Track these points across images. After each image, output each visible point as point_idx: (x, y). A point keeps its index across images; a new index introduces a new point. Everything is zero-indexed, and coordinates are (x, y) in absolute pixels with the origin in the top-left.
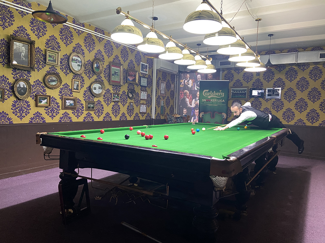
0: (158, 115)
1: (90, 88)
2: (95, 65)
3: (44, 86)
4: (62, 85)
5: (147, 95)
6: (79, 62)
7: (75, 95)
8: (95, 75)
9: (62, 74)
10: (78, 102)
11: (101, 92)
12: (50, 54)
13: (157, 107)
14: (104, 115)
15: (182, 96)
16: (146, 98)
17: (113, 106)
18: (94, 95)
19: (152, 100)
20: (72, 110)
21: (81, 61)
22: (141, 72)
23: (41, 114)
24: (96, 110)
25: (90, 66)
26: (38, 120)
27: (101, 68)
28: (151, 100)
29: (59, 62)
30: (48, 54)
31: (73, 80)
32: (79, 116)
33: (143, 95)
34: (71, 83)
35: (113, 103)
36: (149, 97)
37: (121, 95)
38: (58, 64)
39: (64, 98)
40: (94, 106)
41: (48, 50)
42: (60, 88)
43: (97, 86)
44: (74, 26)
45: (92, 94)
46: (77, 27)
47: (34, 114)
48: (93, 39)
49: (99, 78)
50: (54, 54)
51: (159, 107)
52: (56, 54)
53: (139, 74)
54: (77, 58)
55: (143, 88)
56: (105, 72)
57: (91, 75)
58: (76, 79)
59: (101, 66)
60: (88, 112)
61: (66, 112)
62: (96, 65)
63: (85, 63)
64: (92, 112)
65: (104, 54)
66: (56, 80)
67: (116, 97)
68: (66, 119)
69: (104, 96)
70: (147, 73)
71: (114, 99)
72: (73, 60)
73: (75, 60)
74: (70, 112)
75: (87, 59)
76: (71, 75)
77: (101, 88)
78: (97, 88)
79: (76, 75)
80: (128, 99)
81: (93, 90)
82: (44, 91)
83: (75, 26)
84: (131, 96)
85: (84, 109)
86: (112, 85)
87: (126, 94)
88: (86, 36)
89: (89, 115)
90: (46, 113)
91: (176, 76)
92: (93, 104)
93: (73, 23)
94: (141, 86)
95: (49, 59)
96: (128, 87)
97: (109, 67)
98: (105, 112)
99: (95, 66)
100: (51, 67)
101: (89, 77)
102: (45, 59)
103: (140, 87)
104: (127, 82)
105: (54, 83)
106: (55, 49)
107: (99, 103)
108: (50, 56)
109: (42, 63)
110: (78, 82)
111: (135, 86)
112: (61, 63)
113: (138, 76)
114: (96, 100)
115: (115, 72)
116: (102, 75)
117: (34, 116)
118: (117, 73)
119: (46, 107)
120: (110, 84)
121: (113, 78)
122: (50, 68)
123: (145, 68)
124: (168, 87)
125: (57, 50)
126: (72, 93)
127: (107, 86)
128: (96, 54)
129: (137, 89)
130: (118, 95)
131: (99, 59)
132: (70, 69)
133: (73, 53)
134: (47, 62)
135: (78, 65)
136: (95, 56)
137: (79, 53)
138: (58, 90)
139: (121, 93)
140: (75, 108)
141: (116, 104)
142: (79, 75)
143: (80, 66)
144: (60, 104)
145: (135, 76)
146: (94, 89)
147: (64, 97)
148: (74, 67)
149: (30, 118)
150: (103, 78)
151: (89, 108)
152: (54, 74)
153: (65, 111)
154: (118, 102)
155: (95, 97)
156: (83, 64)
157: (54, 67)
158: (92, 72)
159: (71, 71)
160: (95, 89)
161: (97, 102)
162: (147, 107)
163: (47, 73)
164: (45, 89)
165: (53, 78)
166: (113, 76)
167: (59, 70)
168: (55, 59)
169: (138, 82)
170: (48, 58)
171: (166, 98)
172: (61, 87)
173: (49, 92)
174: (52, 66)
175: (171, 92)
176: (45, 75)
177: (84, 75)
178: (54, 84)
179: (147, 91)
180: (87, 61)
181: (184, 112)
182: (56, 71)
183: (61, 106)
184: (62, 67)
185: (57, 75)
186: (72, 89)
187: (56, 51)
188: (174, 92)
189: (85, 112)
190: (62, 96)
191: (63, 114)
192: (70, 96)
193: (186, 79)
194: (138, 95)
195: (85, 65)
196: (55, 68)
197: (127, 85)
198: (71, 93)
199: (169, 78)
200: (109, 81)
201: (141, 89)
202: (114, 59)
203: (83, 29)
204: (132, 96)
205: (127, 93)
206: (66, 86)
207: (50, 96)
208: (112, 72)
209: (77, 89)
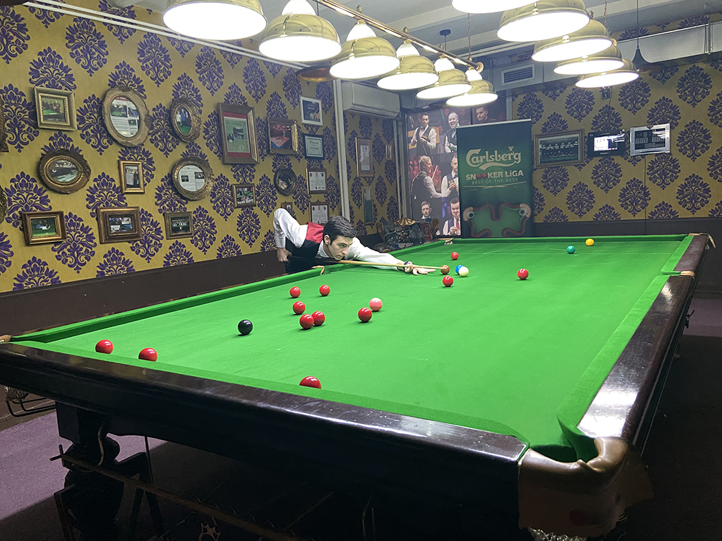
0: (360, 226)
1: (170, 181)
2: (178, 118)
3: (40, 189)
4: (92, 178)
5: (327, 180)
6: (131, 114)
7: (132, 201)
8: (180, 144)
9: (88, 152)
10: (143, 219)
11: (203, 184)
12: (49, 101)
13: (355, 208)
14: (218, 244)
15: (415, 172)
16: (325, 187)
17: (241, 217)
18: (184, 197)
19: (340, 191)
20: (129, 242)
21: (137, 110)
22: (304, 121)
23: (45, 264)
24: (196, 233)
25: (163, 122)
26: (37, 279)
27: (194, 124)
28: (338, 191)
29: (75, 117)
30: (40, 99)
31: (122, 162)
32: (150, 255)
33: (317, 181)
34: (117, 172)
35: (239, 212)
36: (333, 183)
37: (259, 187)
38: (71, 125)
39: (103, 213)
40: (188, 223)
41: (39, 91)
42: (87, 187)
43: (190, 170)
44: (105, 17)
45: (178, 193)
46: (114, 20)
47: (24, 266)
48: (164, 49)
49: (194, 150)
50: (57, 98)
51: (359, 205)
52: (63, 100)
53: (298, 127)
54: (125, 103)
55: (315, 164)
56: (206, 132)
57: (170, 145)
58: (129, 159)
59: (194, 118)
60: (174, 241)
61: (113, 249)
62: (179, 116)
63: (148, 115)
64: (185, 241)
65: (197, 84)
66: (73, 169)
67: (246, 195)
68: (115, 267)
69: (213, 195)
70: (321, 124)
71: (239, 199)
72: (113, 109)
73: (120, 110)
74: (124, 247)
75: (152, 103)
76: (114, 152)
77: (202, 175)
78: (192, 177)
79: (128, 150)
80: (278, 195)
81: (182, 184)
82: (45, 200)
83: (109, 18)
84: (284, 186)
85: (164, 234)
86: (232, 164)
87: (272, 182)
88: (143, 40)
89: (177, 248)
90: (58, 258)
91: (394, 122)
92: (186, 217)
93: (102, 11)
94: (307, 158)
95: (46, 112)
96: (275, 166)
97: (217, 118)
98: (219, 237)
99: (179, 120)
100: (55, 134)
101: (166, 151)
102: (34, 115)
103: (306, 162)
104: (268, 151)
105: (68, 178)
106: (60, 84)
107: (201, 215)
108: (46, 106)
109: (27, 126)
111: (293, 161)
112: (81, 120)
113: (296, 134)
114: (191, 207)
115: (235, 129)
116: (201, 142)
117: (25, 270)
118: (241, 131)
119: (56, 244)
120: (225, 164)
121: (232, 146)
122: (51, 139)
123: (313, 112)
124: (378, 152)
125: (64, 88)
126: (125, 198)
127: (217, 168)
128: (177, 87)
129: (299, 168)
130: (249, 189)
131: (185, 101)
132: (109, 135)
133: (109, 92)
134: (41, 124)
135: (130, 122)
136: (175, 94)
137: (129, 89)
138: (83, 193)
139: (256, 182)
140: (138, 236)
141: (248, 212)
142: (135, 147)
143: (134, 123)
144: (95, 231)
145: (289, 134)
146: (183, 181)
147: (102, 210)
148: (118, 127)
149: (15, 278)
150: (205, 150)
151: (176, 230)
152: (65, 152)
153: (109, 246)
154: (251, 206)
155: (188, 200)
156: (143, 118)
157: (64, 133)
158: (171, 137)
159: (112, 140)
160: (185, 179)
161: (195, 212)
162: (330, 209)
163: (44, 153)
164: (47, 196)
165: (63, 164)
166: (231, 141)
167: (77, 142)
168: (62, 112)
169: (299, 148)
170: (42, 113)
171: (375, 181)
172: (91, 184)
173: (57, 203)
174: (57, 133)
175: (386, 164)
176: (41, 159)
177: (149, 147)
178: (68, 180)
179: (325, 170)
180: (154, 109)
181: (424, 212)
182: (71, 143)
183: (96, 235)
184: (84, 133)
185: (75, 154)
186: (121, 186)
187: (63, 91)
188: (395, 164)
189: (167, 244)
190: (95, 207)
191: (105, 256)
192: (120, 206)
193: (420, 126)
194: (302, 182)
195: (150, 120)
196: (65, 135)
197: (269, 160)
198: (121, 198)
199: (377, 129)
200: (222, 153)
201: (309, 167)
202: (228, 96)
203: (132, 23)
204: (288, 188)
205: (272, 179)
206: (104, 180)
207: (61, 214)
208: (228, 131)
209: (136, 185)
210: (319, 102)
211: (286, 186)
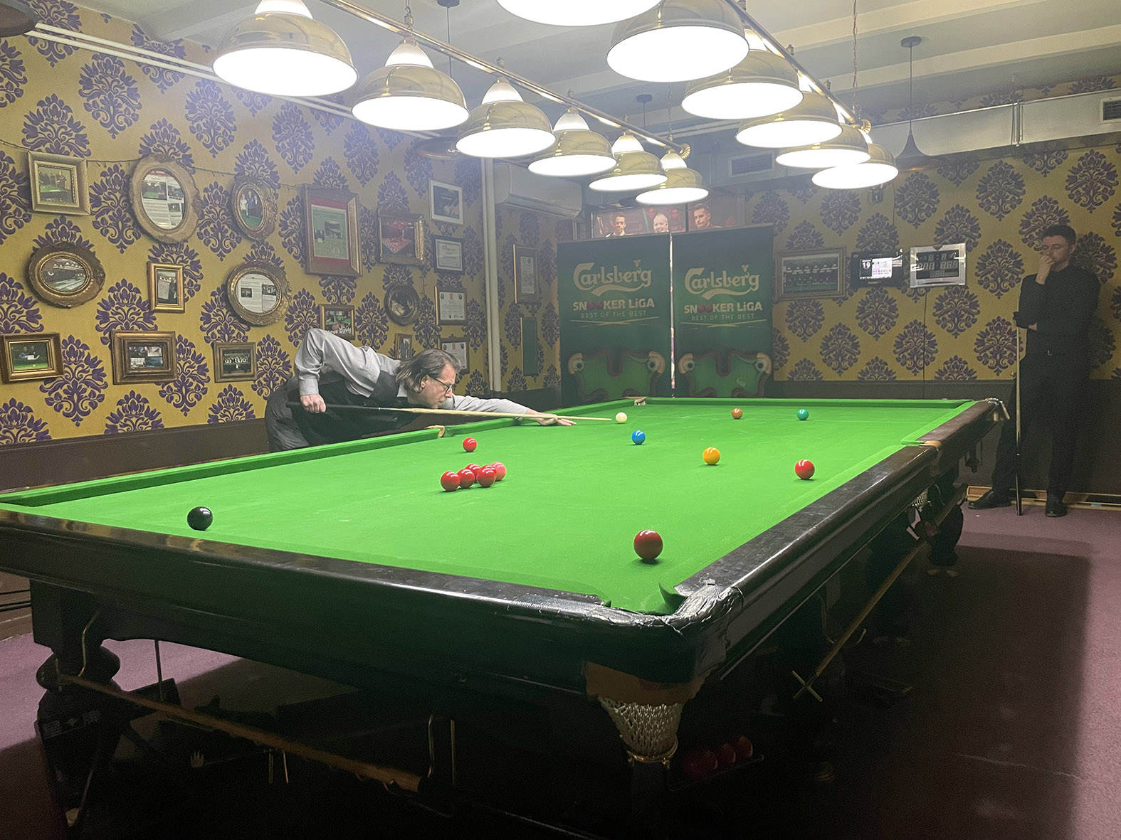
0: (517, 376)
1: (225, 296)
2: (243, 205)
3: (28, 300)
4: (106, 287)
5: (467, 305)
6: (173, 195)
7: (164, 323)
8: (243, 241)
9: (103, 249)
10: (181, 350)
11: (274, 304)
12: (49, 172)
13: (510, 348)
16: (463, 314)
18: (246, 320)
19: (486, 323)
20: (157, 384)
21: (181, 189)
22: (434, 217)
23: (29, 410)
24: (261, 375)
25: (218, 209)
26: (15, 431)
27: (267, 212)
28: (484, 322)
29: (88, 197)
30: (36, 170)
31: (153, 265)
32: (188, 403)
33: (451, 307)
34: (145, 278)
36: (476, 311)
37: (361, 311)
38: (82, 207)
39: (120, 338)
40: (249, 360)
41: (35, 158)
42: (98, 299)
43: (255, 282)
45: (235, 315)
46: (153, 58)
48: (227, 103)
49: (263, 252)
50: (61, 168)
51: (516, 345)
52: (71, 170)
53: (425, 225)
54: (163, 179)
55: (449, 280)
56: (284, 225)
57: (228, 242)
58: (165, 261)
59: (267, 204)
60: (226, 385)
61: (133, 393)
62: (244, 202)
63: (197, 196)
64: (244, 387)
65: (273, 156)
66: (79, 271)
67: (340, 322)
68: (134, 420)
69: (290, 320)
72: (145, 189)
73: (155, 189)
74: (149, 391)
75: (203, 181)
76: (142, 248)
77: (273, 290)
79: (164, 247)
80: (390, 323)
81: (240, 299)
82: (34, 316)
83: (145, 57)
84: (399, 312)
85: (211, 374)
86: (320, 275)
87: (381, 305)
88: (195, 89)
89: (231, 397)
90: (49, 402)
91: (574, 225)
92: (246, 351)
93: (136, 45)
94: (437, 271)
95: (44, 189)
96: (386, 280)
97: (300, 206)
99: (243, 207)
100: (56, 221)
101: (221, 252)
102: (26, 192)
103: (436, 277)
104: (378, 259)
105: (71, 285)
106: (67, 149)
107: (269, 349)
108: (45, 180)
109: (14, 207)
110: (174, 275)
112: (96, 201)
113: (422, 234)
114: (254, 336)
115: (327, 224)
116: (274, 240)
118: (336, 226)
119: (47, 381)
120: (308, 273)
121: (320, 249)
122: (49, 226)
123: (449, 203)
124: (547, 268)
125: (72, 153)
126: (155, 319)
127: (297, 279)
128: (245, 159)
129: (424, 285)
130: (346, 314)
131: (254, 179)
132: (137, 224)
133: (141, 163)
134: (37, 206)
135: (170, 206)
136: (240, 168)
137: (169, 159)
138: (93, 307)
139: (357, 303)
140: (170, 375)
142: (176, 245)
143: (177, 209)
144: (106, 365)
145: (411, 235)
146: (243, 295)
147: (118, 335)
148: (152, 215)
150: (280, 252)
151: (230, 368)
152: (68, 247)
153: (126, 389)
155: (250, 325)
156: (190, 201)
157: (68, 219)
158: (230, 231)
159: (140, 230)
160: (247, 293)
161: (260, 344)
162: (471, 348)
163: (37, 246)
164: (38, 310)
165: (64, 264)
166: (320, 240)
167: (88, 233)
168: (68, 187)
169: (426, 255)
170: (38, 188)
171: (542, 310)
172: (105, 294)
173: (52, 321)
174: (58, 218)
176: (32, 255)
177: (195, 244)
178: (70, 288)
179: (464, 291)
180: (206, 190)
182: (78, 234)
183: (108, 371)
184: (99, 220)
185: (83, 251)
186: (149, 301)
187: (71, 157)
189: (215, 389)
190: (109, 330)
191: (120, 403)
192: (146, 330)
193: (612, 232)
194: (427, 306)
195: (200, 205)
196: (70, 224)
197: (379, 272)
198: (149, 318)
199: (547, 234)
200: (306, 260)
201: (440, 284)
202: (320, 175)
203: (179, 65)
204: (405, 314)
205: (382, 300)
206: (125, 291)
207: (56, 337)
208: (316, 225)
209: (172, 300)
210: (460, 190)
211: (402, 312)
